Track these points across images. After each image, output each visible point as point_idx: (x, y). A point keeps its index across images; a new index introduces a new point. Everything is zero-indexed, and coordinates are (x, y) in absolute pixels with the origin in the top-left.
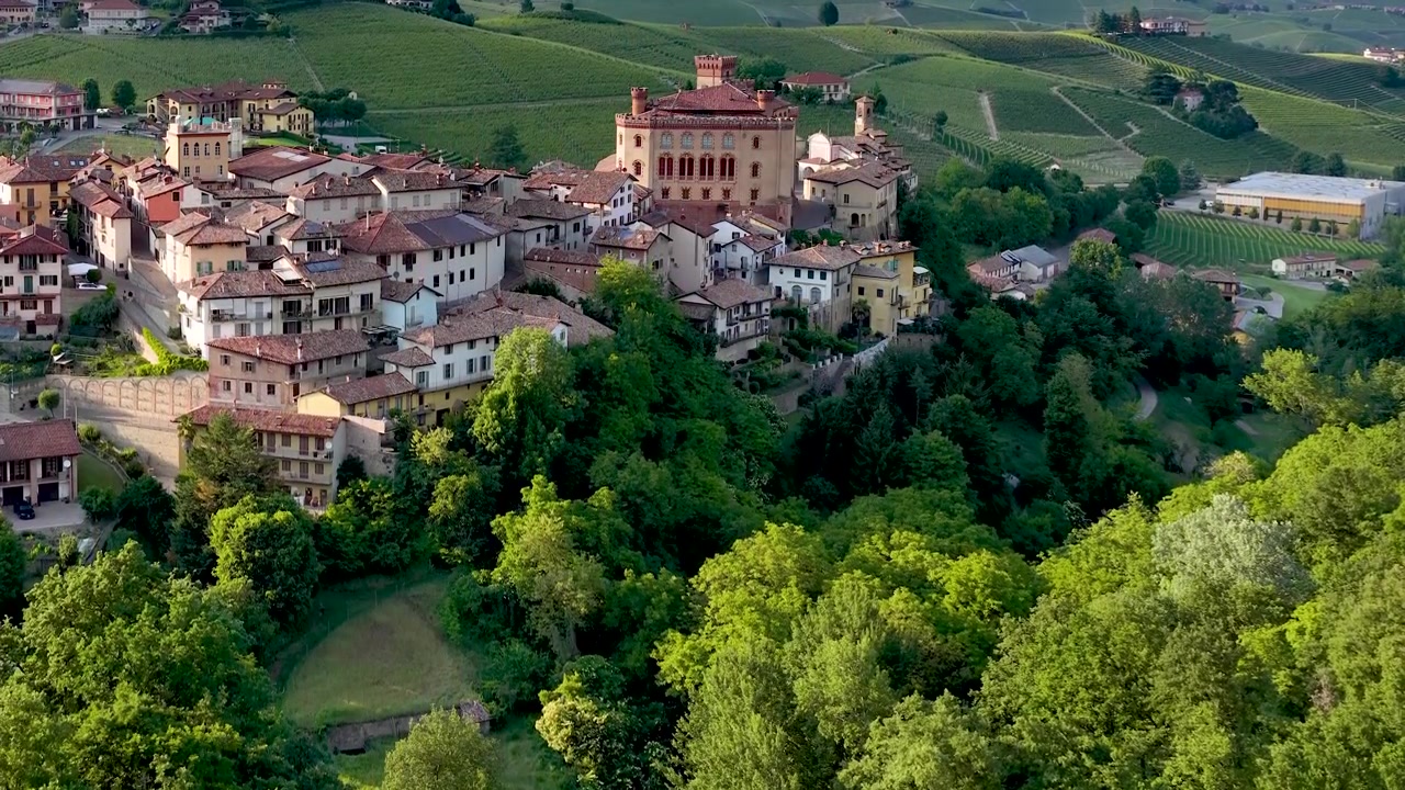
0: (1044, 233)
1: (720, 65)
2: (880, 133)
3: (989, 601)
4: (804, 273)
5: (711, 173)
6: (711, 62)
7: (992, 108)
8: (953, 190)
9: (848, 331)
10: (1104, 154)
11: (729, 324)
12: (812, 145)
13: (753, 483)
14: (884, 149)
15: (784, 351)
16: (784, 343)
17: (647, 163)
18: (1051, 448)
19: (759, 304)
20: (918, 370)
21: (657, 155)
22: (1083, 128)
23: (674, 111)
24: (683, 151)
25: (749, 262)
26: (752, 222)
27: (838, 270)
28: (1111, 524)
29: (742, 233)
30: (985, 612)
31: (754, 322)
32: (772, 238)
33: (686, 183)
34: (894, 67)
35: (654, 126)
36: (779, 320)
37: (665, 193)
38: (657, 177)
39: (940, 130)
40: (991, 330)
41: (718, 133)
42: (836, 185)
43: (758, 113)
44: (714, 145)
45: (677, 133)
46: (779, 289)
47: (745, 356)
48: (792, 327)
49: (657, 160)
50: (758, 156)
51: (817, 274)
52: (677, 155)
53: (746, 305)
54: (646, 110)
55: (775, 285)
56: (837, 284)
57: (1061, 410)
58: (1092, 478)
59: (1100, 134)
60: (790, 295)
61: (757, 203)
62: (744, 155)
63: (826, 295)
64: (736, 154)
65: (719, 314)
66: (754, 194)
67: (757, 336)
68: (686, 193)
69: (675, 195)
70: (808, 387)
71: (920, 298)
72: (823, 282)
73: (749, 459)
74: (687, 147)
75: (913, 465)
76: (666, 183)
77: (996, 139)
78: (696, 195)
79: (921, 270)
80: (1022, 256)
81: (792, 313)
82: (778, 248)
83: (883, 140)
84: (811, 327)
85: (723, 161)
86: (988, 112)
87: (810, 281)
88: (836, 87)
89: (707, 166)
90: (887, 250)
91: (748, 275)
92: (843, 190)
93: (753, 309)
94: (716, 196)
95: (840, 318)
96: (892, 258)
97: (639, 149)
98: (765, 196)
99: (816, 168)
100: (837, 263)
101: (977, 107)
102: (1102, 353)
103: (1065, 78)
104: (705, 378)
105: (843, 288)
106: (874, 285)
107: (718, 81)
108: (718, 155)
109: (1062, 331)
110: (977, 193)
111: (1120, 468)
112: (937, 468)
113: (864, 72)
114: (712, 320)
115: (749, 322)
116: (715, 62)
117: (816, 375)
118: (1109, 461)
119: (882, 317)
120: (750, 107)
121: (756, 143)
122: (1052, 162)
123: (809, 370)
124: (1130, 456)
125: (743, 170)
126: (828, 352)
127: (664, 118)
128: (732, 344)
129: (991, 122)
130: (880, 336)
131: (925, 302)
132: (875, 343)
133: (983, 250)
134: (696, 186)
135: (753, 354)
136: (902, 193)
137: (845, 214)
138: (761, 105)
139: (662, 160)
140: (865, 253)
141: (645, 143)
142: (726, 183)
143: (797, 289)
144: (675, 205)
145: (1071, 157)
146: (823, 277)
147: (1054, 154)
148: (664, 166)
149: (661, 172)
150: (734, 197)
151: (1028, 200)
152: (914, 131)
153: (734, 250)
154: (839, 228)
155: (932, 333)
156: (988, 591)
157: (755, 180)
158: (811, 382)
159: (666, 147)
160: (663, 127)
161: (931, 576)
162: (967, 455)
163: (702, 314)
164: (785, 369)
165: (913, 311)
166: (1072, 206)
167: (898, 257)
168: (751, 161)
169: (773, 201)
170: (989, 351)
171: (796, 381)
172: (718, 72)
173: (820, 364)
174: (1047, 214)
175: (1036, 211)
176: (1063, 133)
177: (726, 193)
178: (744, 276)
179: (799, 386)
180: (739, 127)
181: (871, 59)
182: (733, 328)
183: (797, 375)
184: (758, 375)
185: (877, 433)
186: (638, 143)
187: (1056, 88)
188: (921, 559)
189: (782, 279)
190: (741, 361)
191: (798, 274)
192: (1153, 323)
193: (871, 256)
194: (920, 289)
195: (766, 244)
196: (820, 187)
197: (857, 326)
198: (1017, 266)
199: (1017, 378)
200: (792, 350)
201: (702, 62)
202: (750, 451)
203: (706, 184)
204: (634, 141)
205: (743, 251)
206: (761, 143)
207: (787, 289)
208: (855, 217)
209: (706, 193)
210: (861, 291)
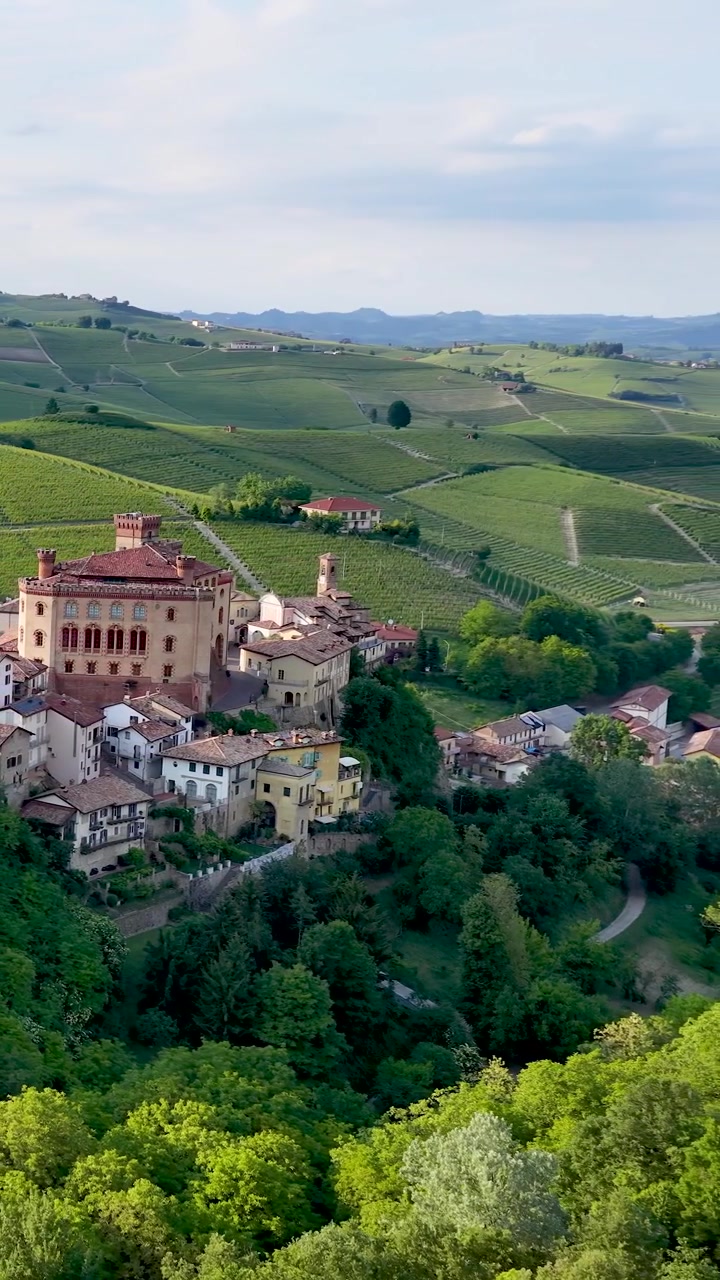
0: (583, 689)
1: (140, 525)
2: (344, 594)
3: (252, 1196)
4: (200, 768)
5: (120, 646)
6: (130, 522)
7: (578, 528)
8: (480, 637)
9: (246, 834)
10: (704, 585)
11: (92, 828)
12: (264, 607)
13: (72, 1018)
14: (345, 613)
15: (160, 857)
16: (161, 849)
17: (49, 632)
18: (467, 977)
19: (132, 806)
20: (301, 889)
21: (60, 625)
22: (685, 553)
23: (82, 577)
24: (89, 622)
25: (142, 752)
26: (155, 705)
27: (238, 766)
28: (435, 1106)
29: (141, 718)
30: (247, 1208)
31: (126, 825)
32: (174, 724)
33: (91, 657)
34: (469, 477)
35: (57, 594)
36: (162, 820)
37: (69, 666)
38: (60, 648)
39: (483, 565)
40: (423, 834)
41: (129, 603)
42: (271, 658)
43: (176, 581)
44: (124, 616)
45: (83, 602)
46: (172, 783)
47: (113, 862)
48: (177, 829)
49: (60, 631)
50: (171, 629)
51: (213, 770)
52: (82, 625)
53: (116, 808)
54: (54, 574)
55: (167, 779)
56: (237, 781)
57: (478, 936)
58: (508, 1015)
59: (704, 560)
60: (184, 792)
61: (171, 680)
62: (157, 627)
63: (222, 793)
64: (148, 627)
65: (79, 818)
66: (168, 670)
67: (128, 840)
68: (91, 667)
69: (80, 669)
70: (180, 899)
71: (348, 792)
72: (219, 779)
73: (70, 991)
74: (94, 618)
75: (268, 1002)
76: (70, 656)
77: (575, 564)
78: (102, 670)
79: (349, 761)
80: (547, 718)
81: (176, 813)
82: (181, 735)
83: (347, 602)
84: (199, 830)
85: (133, 634)
86: (572, 533)
87: (206, 776)
88: (363, 514)
89: (115, 638)
90: (306, 741)
91: (141, 765)
92: (277, 665)
93: (125, 812)
94: (126, 671)
95: (239, 819)
96: (312, 750)
97: (40, 618)
98: (179, 674)
99: (266, 633)
100: (238, 758)
101: (559, 526)
102: (566, 860)
103: (669, 493)
104: (38, 897)
105: (244, 787)
106: (282, 783)
107: (138, 543)
108: (127, 627)
109: (517, 833)
110: (505, 642)
111: (542, 1005)
112: (296, 1007)
113: (431, 484)
114: (70, 825)
115: (119, 826)
116: (135, 522)
117: (193, 884)
118: (531, 997)
119: (290, 818)
120: (168, 575)
121: (171, 615)
122: (638, 593)
123: (185, 881)
124: (556, 991)
125: (155, 645)
126: (216, 858)
127: (71, 585)
128: (95, 849)
129: (574, 544)
130: (285, 839)
131: (354, 797)
132: (277, 847)
133: (507, 708)
134: (103, 659)
135: (121, 860)
136: (356, 666)
137: (277, 693)
138: (180, 573)
139: (65, 631)
140: (279, 744)
141: (48, 612)
142: (137, 658)
143: (191, 784)
144: (78, 680)
145: (663, 587)
146: (220, 772)
147: (642, 584)
148: (68, 636)
149: (65, 645)
150: (145, 673)
151: (566, 652)
152: (448, 566)
153: (128, 738)
154: (265, 709)
155: (359, 833)
156: (253, 1184)
157: (169, 655)
158: (187, 893)
159: (71, 616)
160: (68, 594)
161: (200, 1159)
162: (336, 992)
163: (56, 818)
164: (157, 878)
165: (337, 808)
166: (623, 658)
167: (320, 749)
168: (164, 636)
169: (189, 678)
170: (419, 857)
171: (171, 891)
172: (138, 533)
173: (200, 873)
174: (589, 669)
175: (576, 663)
176: (659, 558)
177: (137, 668)
178: (137, 766)
179: (169, 898)
180: (152, 597)
181: (442, 469)
182: (98, 833)
183: (171, 885)
184: (119, 887)
185: (229, 964)
186: (41, 611)
187: (657, 505)
188: (195, 1138)
189: (176, 773)
190: (110, 868)
191: (193, 768)
192: (643, 822)
193: (285, 748)
194: (347, 784)
195: (166, 730)
196: (256, 658)
197: (261, 825)
198: (539, 731)
199: (447, 891)
200: (169, 857)
201: (122, 521)
202: (72, 982)
203: (114, 658)
204: (36, 609)
205: (137, 739)
206: (177, 615)
207: (181, 784)
208: (289, 696)
209: (114, 667)
210: (267, 788)
